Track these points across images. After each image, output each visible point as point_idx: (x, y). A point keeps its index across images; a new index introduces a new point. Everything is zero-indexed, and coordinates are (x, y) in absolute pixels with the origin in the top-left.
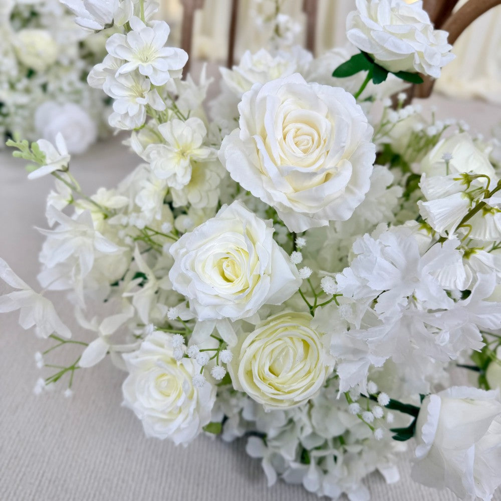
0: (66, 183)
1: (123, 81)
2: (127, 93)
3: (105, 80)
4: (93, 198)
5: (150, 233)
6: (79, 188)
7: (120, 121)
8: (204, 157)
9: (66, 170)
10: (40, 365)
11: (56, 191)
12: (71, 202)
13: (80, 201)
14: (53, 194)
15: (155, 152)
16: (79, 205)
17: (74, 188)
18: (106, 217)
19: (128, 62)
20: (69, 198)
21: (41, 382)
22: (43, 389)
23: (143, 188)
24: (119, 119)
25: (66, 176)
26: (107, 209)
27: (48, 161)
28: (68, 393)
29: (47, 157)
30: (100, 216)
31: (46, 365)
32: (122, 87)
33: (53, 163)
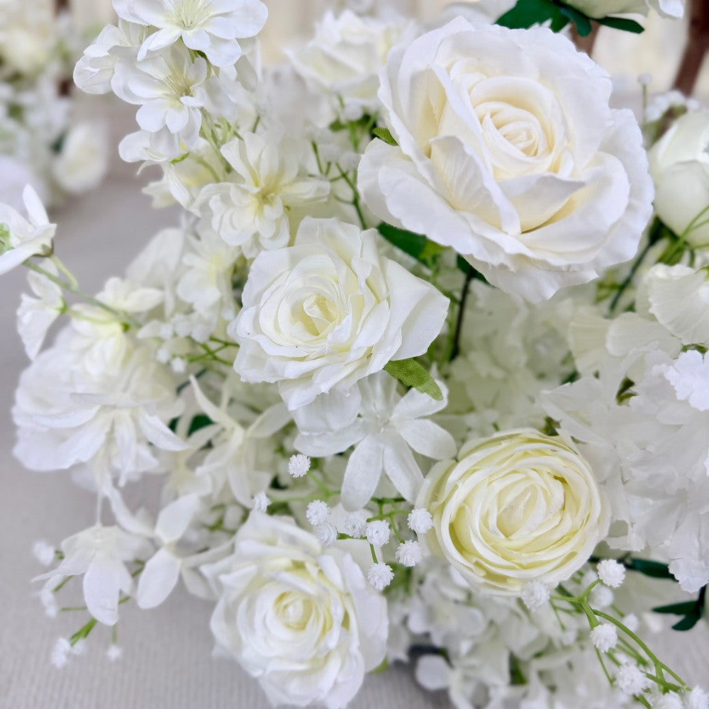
0: (50, 276)
1: (149, 69)
2: (159, 92)
3: (114, 73)
4: (100, 297)
5: (213, 346)
6: (75, 284)
7: (146, 149)
8: (308, 197)
9: (49, 253)
10: (52, 611)
11: (32, 294)
12: (64, 310)
13: (76, 307)
14: (26, 300)
15: (216, 197)
16: (77, 314)
17: (66, 286)
18: (126, 328)
19: (158, 29)
20: (60, 304)
21: (63, 644)
22: (69, 655)
23: (190, 268)
24: (147, 144)
25: (50, 265)
26: (125, 313)
27: (13, 240)
28: (114, 652)
29: (11, 234)
30: (117, 328)
31: (64, 610)
32: (149, 80)
33: (24, 243)
